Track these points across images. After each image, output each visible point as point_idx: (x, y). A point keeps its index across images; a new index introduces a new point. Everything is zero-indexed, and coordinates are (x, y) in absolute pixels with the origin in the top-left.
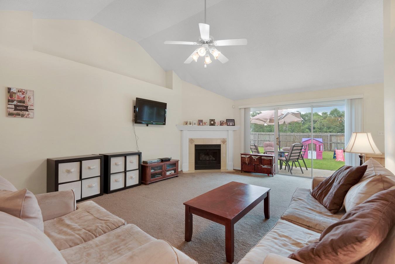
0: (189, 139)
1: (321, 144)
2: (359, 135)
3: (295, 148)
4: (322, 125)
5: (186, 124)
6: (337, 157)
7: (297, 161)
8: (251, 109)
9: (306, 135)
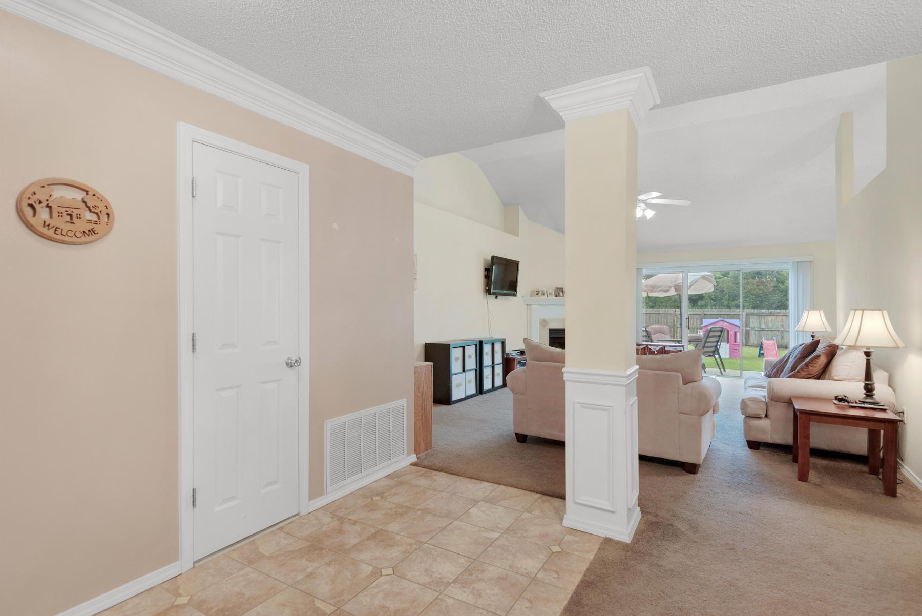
0: (540, 319)
1: (737, 329)
2: (811, 312)
3: (711, 334)
4: (720, 291)
5: (537, 294)
6: (765, 354)
7: (712, 356)
8: (643, 270)
9: (699, 313)
